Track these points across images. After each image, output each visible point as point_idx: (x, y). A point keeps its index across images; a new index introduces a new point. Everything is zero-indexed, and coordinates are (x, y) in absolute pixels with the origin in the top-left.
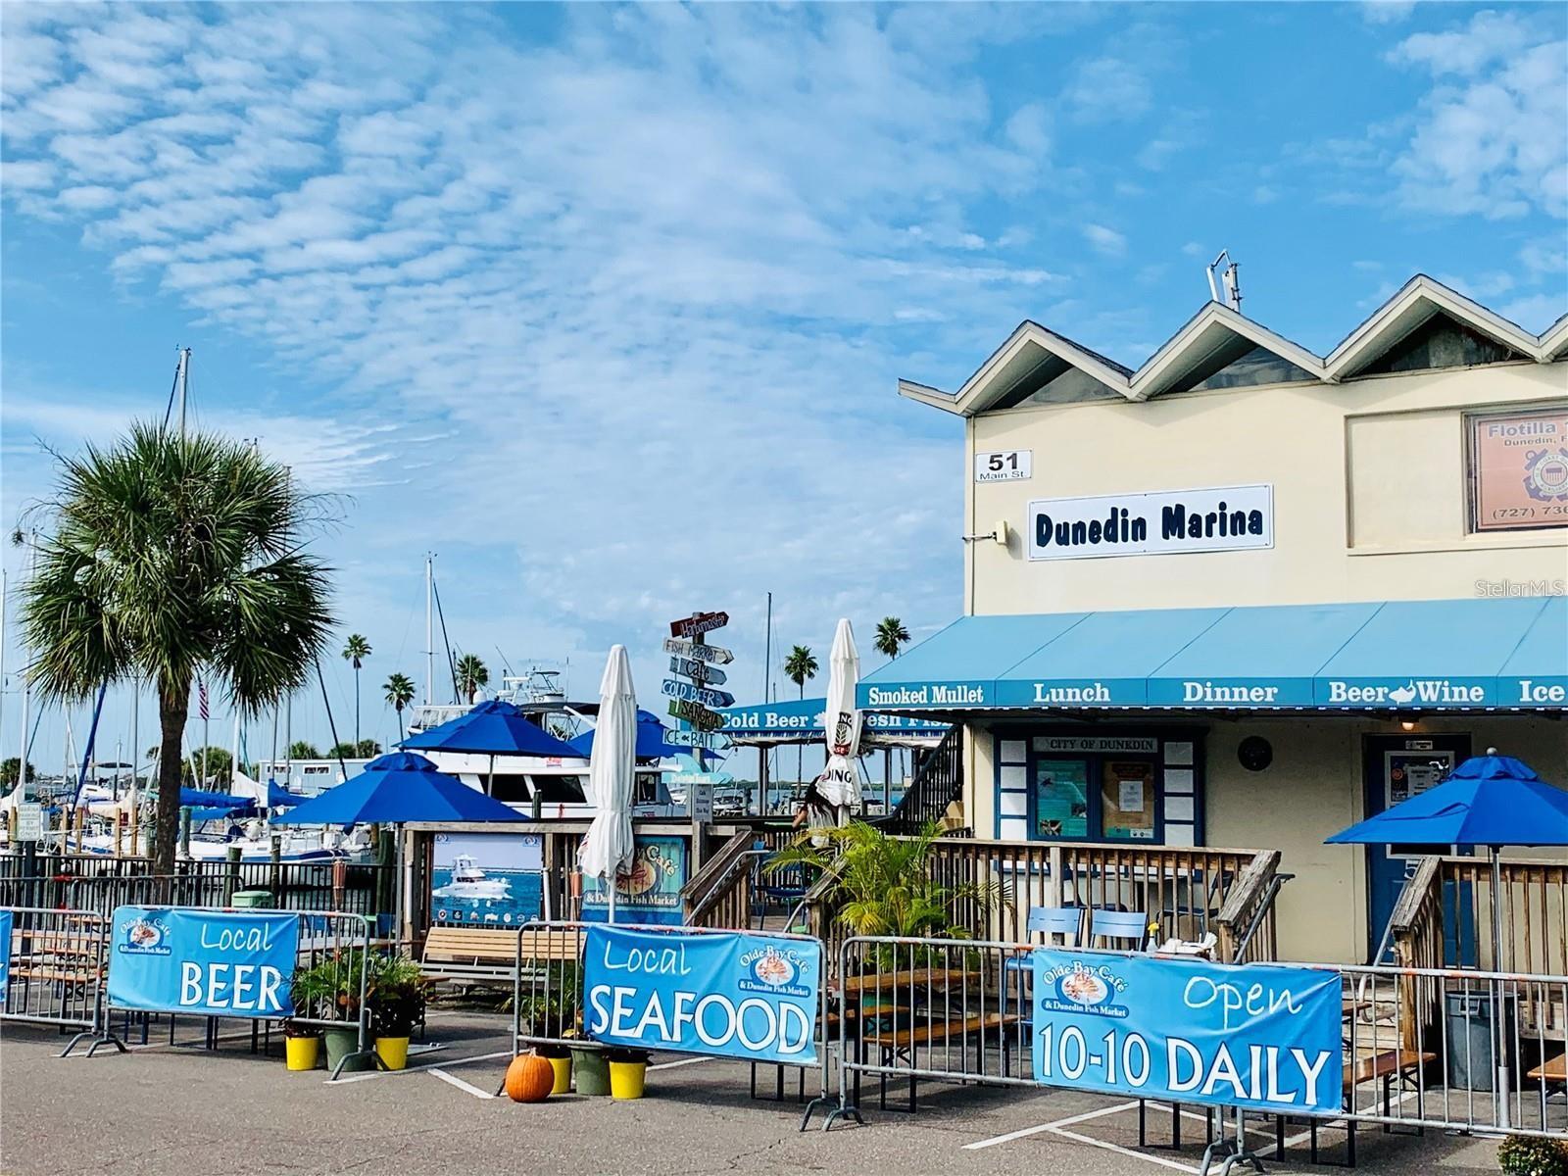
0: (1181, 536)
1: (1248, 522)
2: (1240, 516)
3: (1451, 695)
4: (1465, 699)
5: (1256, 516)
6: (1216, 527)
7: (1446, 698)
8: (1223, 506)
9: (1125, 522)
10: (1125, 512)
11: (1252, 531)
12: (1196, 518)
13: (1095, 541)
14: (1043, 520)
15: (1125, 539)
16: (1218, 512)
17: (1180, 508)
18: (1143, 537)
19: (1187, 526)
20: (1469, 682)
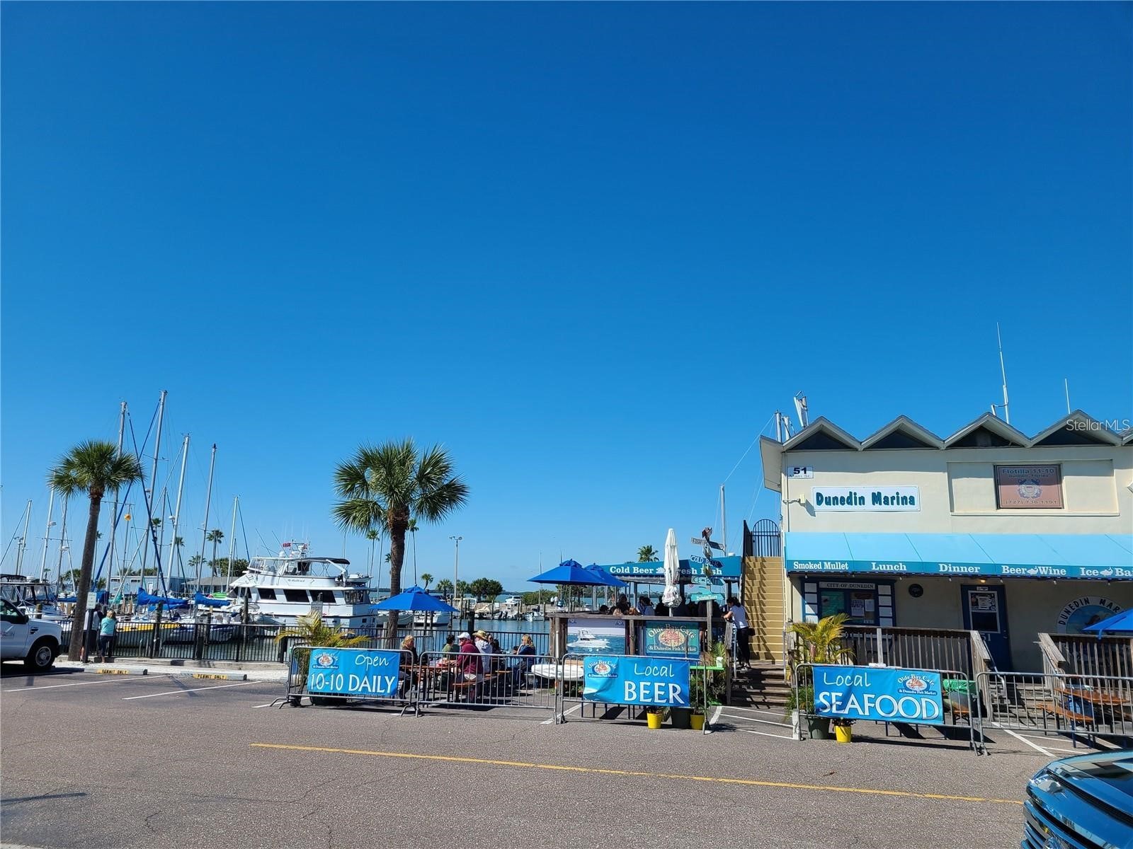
0: (880, 504)
1: (908, 500)
2: (905, 498)
3: (1053, 572)
4: (1058, 574)
5: (912, 499)
6: (895, 501)
7: (1051, 573)
8: (897, 493)
9: (855, 498)
10: (855, 494)
11: (911, 504)
12: (886, 498)
13: (843, 504)
14: (819, 495)
15: (856, 504)
16: (896, 496)
17: (879, 493)
18: (864, 504)
19: (883, 501)
20: (1060, 567)
